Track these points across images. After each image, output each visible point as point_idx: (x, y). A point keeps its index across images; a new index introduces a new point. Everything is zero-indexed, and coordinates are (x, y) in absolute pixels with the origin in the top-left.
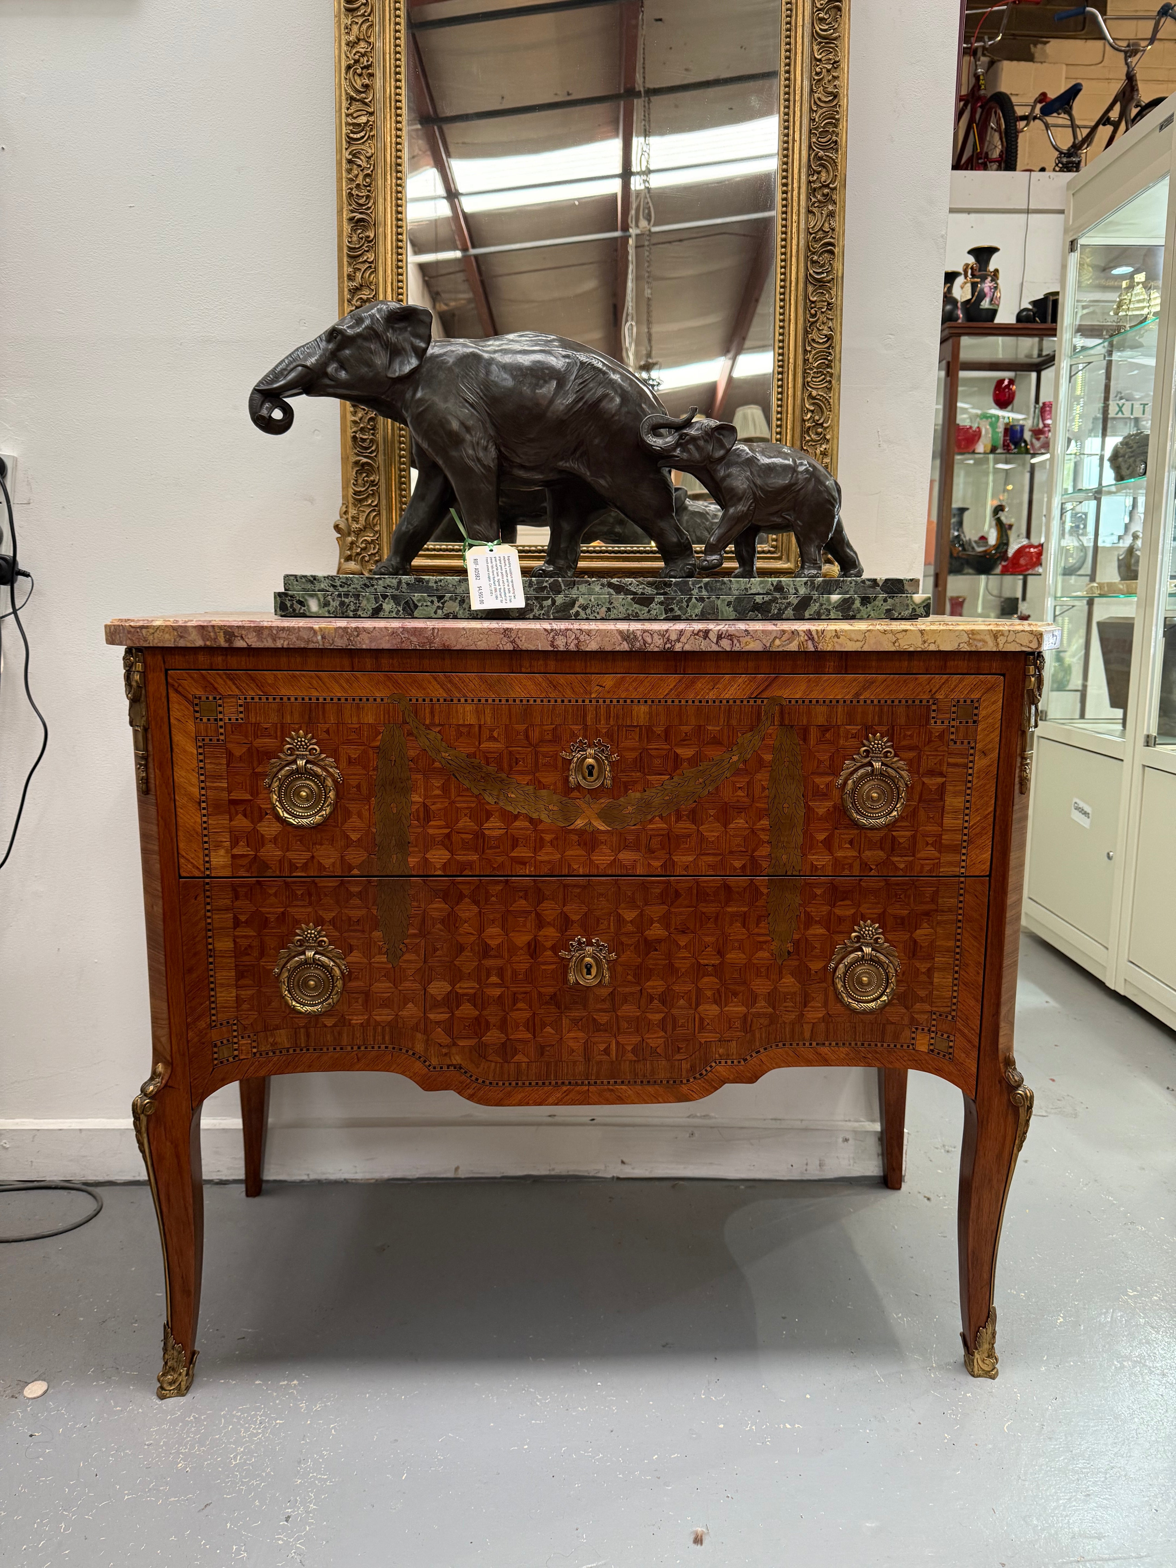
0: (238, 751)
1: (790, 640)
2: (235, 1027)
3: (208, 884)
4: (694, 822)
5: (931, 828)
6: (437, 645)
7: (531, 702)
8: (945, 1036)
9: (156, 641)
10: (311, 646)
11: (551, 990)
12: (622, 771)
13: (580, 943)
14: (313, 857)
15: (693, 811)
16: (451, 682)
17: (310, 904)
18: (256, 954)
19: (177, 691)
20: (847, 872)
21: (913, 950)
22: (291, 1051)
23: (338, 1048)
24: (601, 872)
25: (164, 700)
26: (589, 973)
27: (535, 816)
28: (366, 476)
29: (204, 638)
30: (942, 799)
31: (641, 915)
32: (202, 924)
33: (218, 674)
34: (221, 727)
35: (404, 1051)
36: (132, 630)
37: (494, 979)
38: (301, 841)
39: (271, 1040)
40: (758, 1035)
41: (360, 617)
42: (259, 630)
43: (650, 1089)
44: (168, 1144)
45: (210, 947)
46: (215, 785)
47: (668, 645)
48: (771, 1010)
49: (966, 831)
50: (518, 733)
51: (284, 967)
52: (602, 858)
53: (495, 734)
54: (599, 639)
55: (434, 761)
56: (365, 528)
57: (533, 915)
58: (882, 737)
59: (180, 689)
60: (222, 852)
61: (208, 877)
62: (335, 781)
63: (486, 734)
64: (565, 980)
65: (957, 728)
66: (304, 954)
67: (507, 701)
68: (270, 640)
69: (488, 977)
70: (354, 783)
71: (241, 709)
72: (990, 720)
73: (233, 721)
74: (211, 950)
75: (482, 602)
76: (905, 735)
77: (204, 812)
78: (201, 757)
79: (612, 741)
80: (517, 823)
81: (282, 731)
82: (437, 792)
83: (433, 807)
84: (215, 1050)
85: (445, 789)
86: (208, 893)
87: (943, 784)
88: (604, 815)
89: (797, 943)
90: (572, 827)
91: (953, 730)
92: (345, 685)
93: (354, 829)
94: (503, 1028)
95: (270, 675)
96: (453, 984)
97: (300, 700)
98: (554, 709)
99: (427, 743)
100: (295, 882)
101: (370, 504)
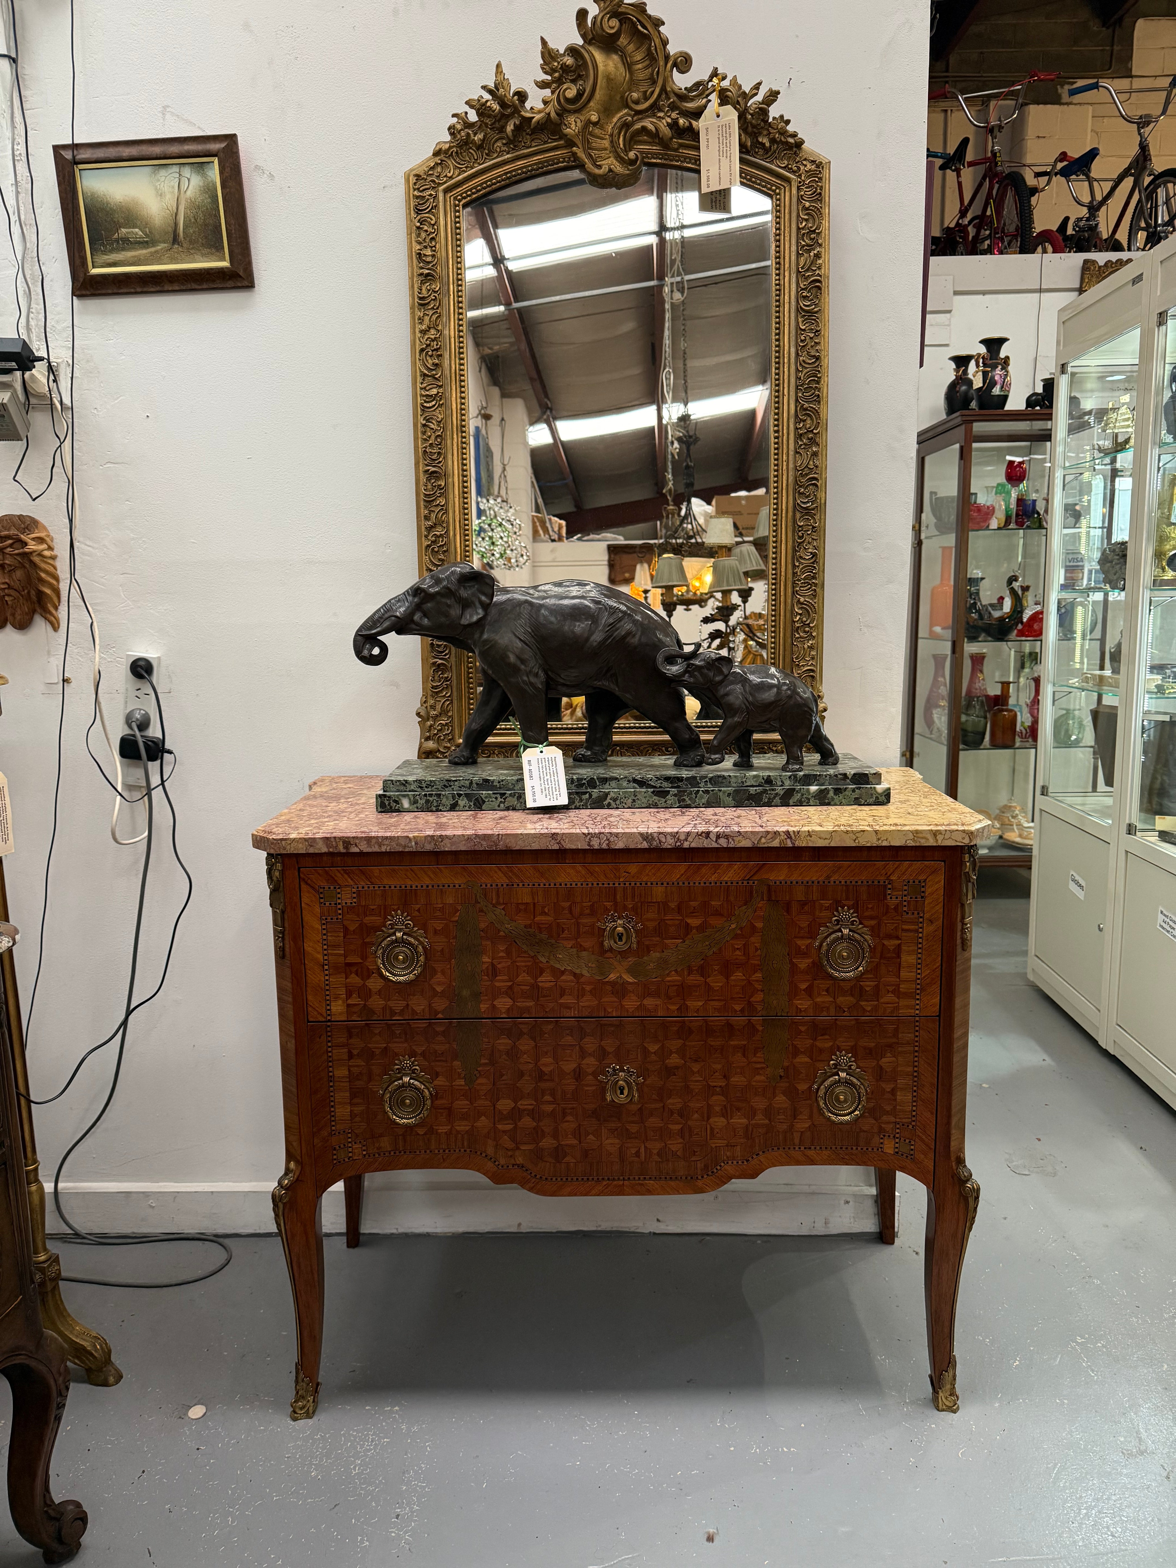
0: (352, 927)
1: (773, 838)
2: (350, 1135)
3: (329, 1026)
4: (702, 975)
5: (891, 979)
6: (501, 847)
7: (574, 886)
8: (907, 1141)
10: (407, 850)
11: (593, 1106)
12: (645, 937)
13: (614, 1069)
14: (408, 1005)
15: (701, 967)
16: (511, 871)
17: (406, 1041)
18: (365, 1078)
19: (307, 883)
20: (825, 1013)
21: (880, 1074)
22: (392, 1153)
23: (428, 1151)
24: (630, 1015)
25: (297, 890)
26: (622, 1093)
27: (578, 971)
28: (442, 674)
29: (328, 846)
30: (899, 957)
31: (662, 1047)
32: (325, 1057)
33: (337, 870)
34: (340, 909)
35: (479, 1153)
36: (275, 842)
37: (548, 1098)
38: (397, 992)
39: (377, 1145)
40: (757, 1141)
41: (441, 811)
42: (369, 839)
43: (672, 1183)
44: (299, 1224)
45: (331, 1074)
46: (335, 952)
47: (678, 844)
48: (767, 1121)
49: (918, 981)
50: (564, 909)
51: (386, 1089)
52: (631, 1003)
53: (546, 910)
54: (624, 839)
55: (499, 931)
56: (441, 714)
57: (577, 1047)
58: (849, 909)
59: (309, 882)
60: (340, 1002)
61: (329, 1021)
62: (424, 948)
63: (539, 909)
64: (604, 1099)
65: (909, 902)
66: (402, 1079)
67: (555, 885)
68: (377, 846)
69: (543, 1096)
70: (439, 949)
71: (355, 895)
72: (935, 896)
73: (349, 904)
74: (331, 1076)
75: (535, 801)
76: (867, 908)
77: (327, 972)
78: (324, 932)
79: (637, 914)
80: (563, 977)
81: (385, 913)
82: (502, 954)
83: (499, 966)
84: (335, 1152)
85: (508, 952)
86: (329, 1034)
87: (899, 946)
88: (630, 971)
89: (786, 1069)
90: (607, 980)
91: (905, 903)
92: (432, 876)
93: (439, 984)
94: (555, 1136)
95: (376, 870)
96: (515, 1102)
97: (398, 888)
98: (591, 890)
99: (494, 917)
100: (394, 1024)
101: (445, 696)
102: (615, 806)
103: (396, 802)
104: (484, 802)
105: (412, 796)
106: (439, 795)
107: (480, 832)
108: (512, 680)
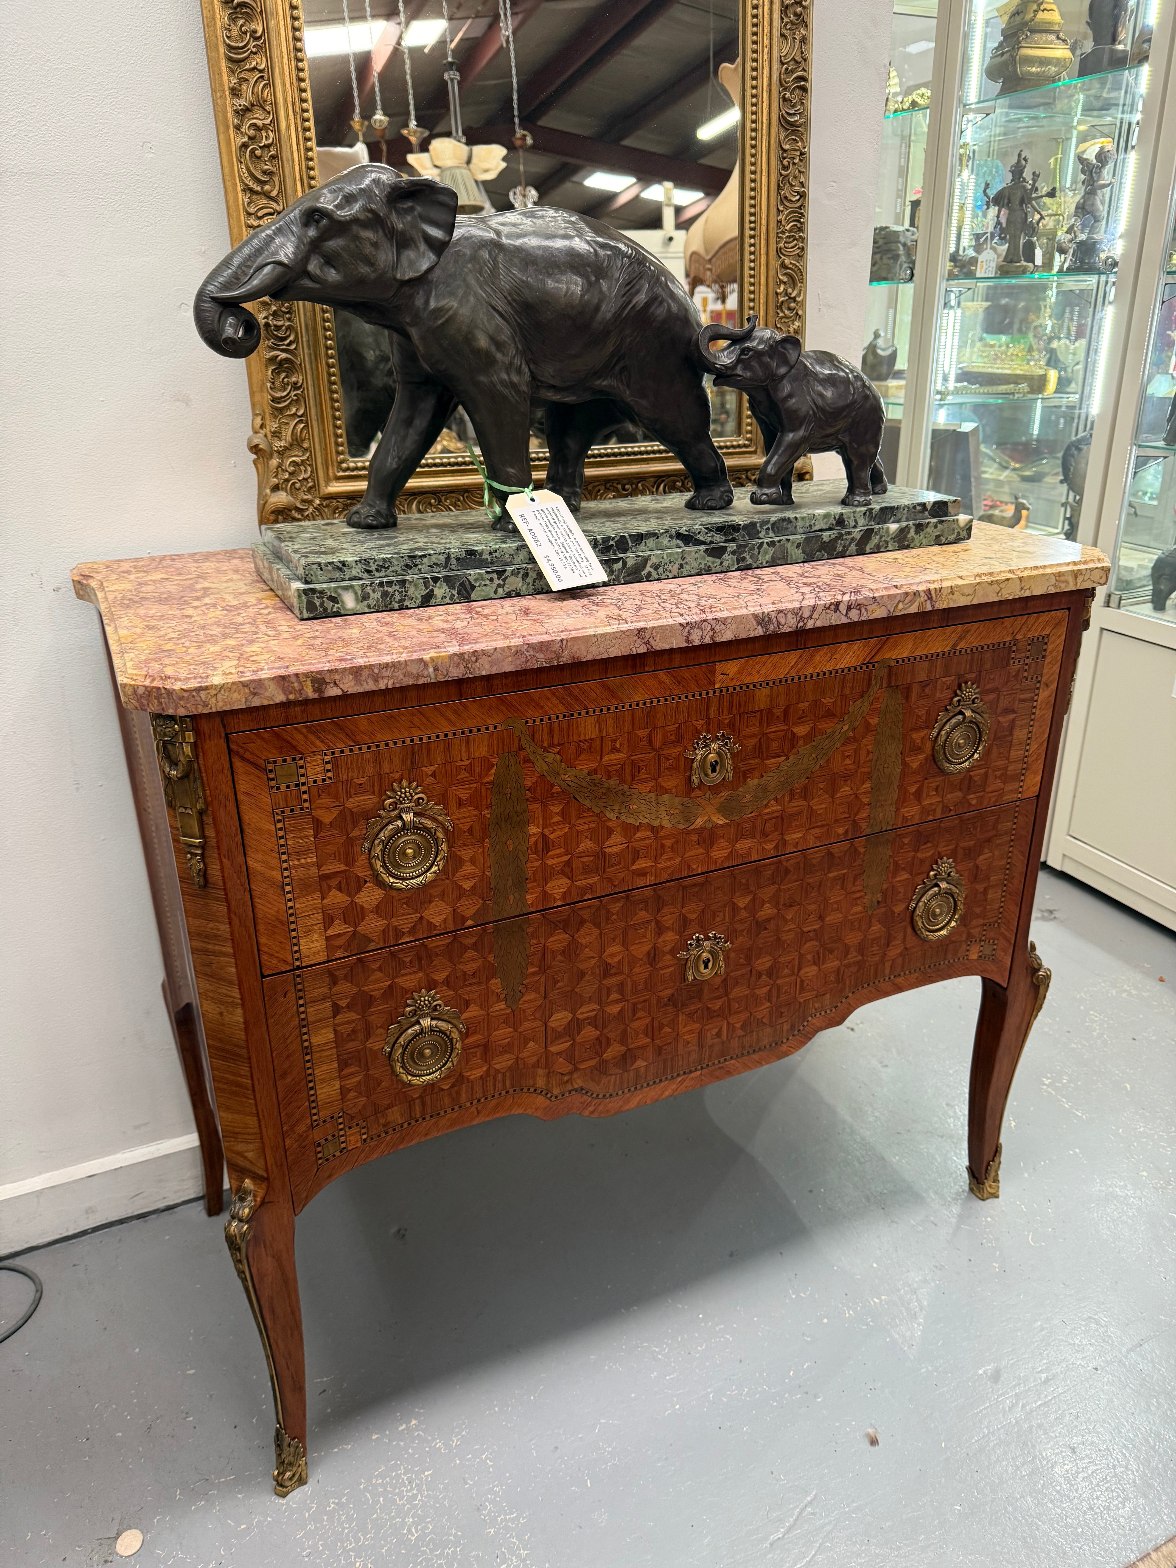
0: (327, 818)
1: (912, 602)
2: (341, 1120)
3: (299, 976)
4: (805, 799)
5: (1000, 763)
6: (565, 659)
7: (655, 703)
8: (991, 941)
9: (220, 704)
10: (421, 681)
11: (669, 992)
12: (742, 761)
13: (698, 940)
14: (421, 918)
15: (805, 788)
16: (571, 694)
17: (421, 969)
18: (360, 1036)
19: (243, 759)
20: (931, 818)
21: (976, 875)
22: (406, 1125)
23: (456, 1108)
24: (718, 866)
25: (227, 772)
26: (706, 967)
27: (656, 823)
28: (286, 377)
29: (285, 691)
30: (1011, 734)
31: (754, 899)
32: (296, 1022)
33: (296, 729)
34: (305, 792)
35: (525, 1090)
36: (186, 695)
37: (614, 996)
38: (406, 903)
39: (382, 1121)
40: (848, 982)
41: (407, 608)
42: (356, 671)
43: (756, 1057)
44: (270, 1259)
45: (306, 1044)
46: (302, 862)
47: (801, 624)
48: (860, 957)
49: (1026, 760)
50: (641, 739)
51: (395, 1042)
52: (720, 852)
53: (618, 745)
54: (734, 626)
55: (552, 786)
56: (291, 445)
57: (653, 924)
58: (972, 684)
59: (247, 755)
60: (316, 937)
61: (299, 968)
62: (446, 830)
63: (608, 745)
64: (685, 979)
65: (1030, 665)
66: (418, 1023)
67: (630, 706)
68: (371, 682)
69: (608, 995)
70: (466, 827)
71: (329, 767)
72: (1055, 654)
73: (320, 783)
74: (307, 1047)
75: (560, 579)
76: (990, 679)
77: (289, 896)
78: (281, 833)
79: (734, 731)
80: (639, 835)
81: (380, 786)
82: (557, 819)
83: (552, 836)
84: (319, 1149)
85: (564, 814)
86: (300, 987)
87: (1014, 720)
88: (723, 809)
89: (884, 893)
90: (692, 827)
91: (1026, 667)
92: (453, 718)
93: (467, 878)
94: (623, 1041)
95: (362, 722)
96: (573, 1012)
97: (400, 744)
98: (677, 707)
99: (545, 767)
100: (402, 950)
101: (295, 414)
102: (657, 577)
103: (334, 600)
104: (473, 587)
105: (357, 588)
106: (403, 583)
107: (534, 640)
108: (483, 379)
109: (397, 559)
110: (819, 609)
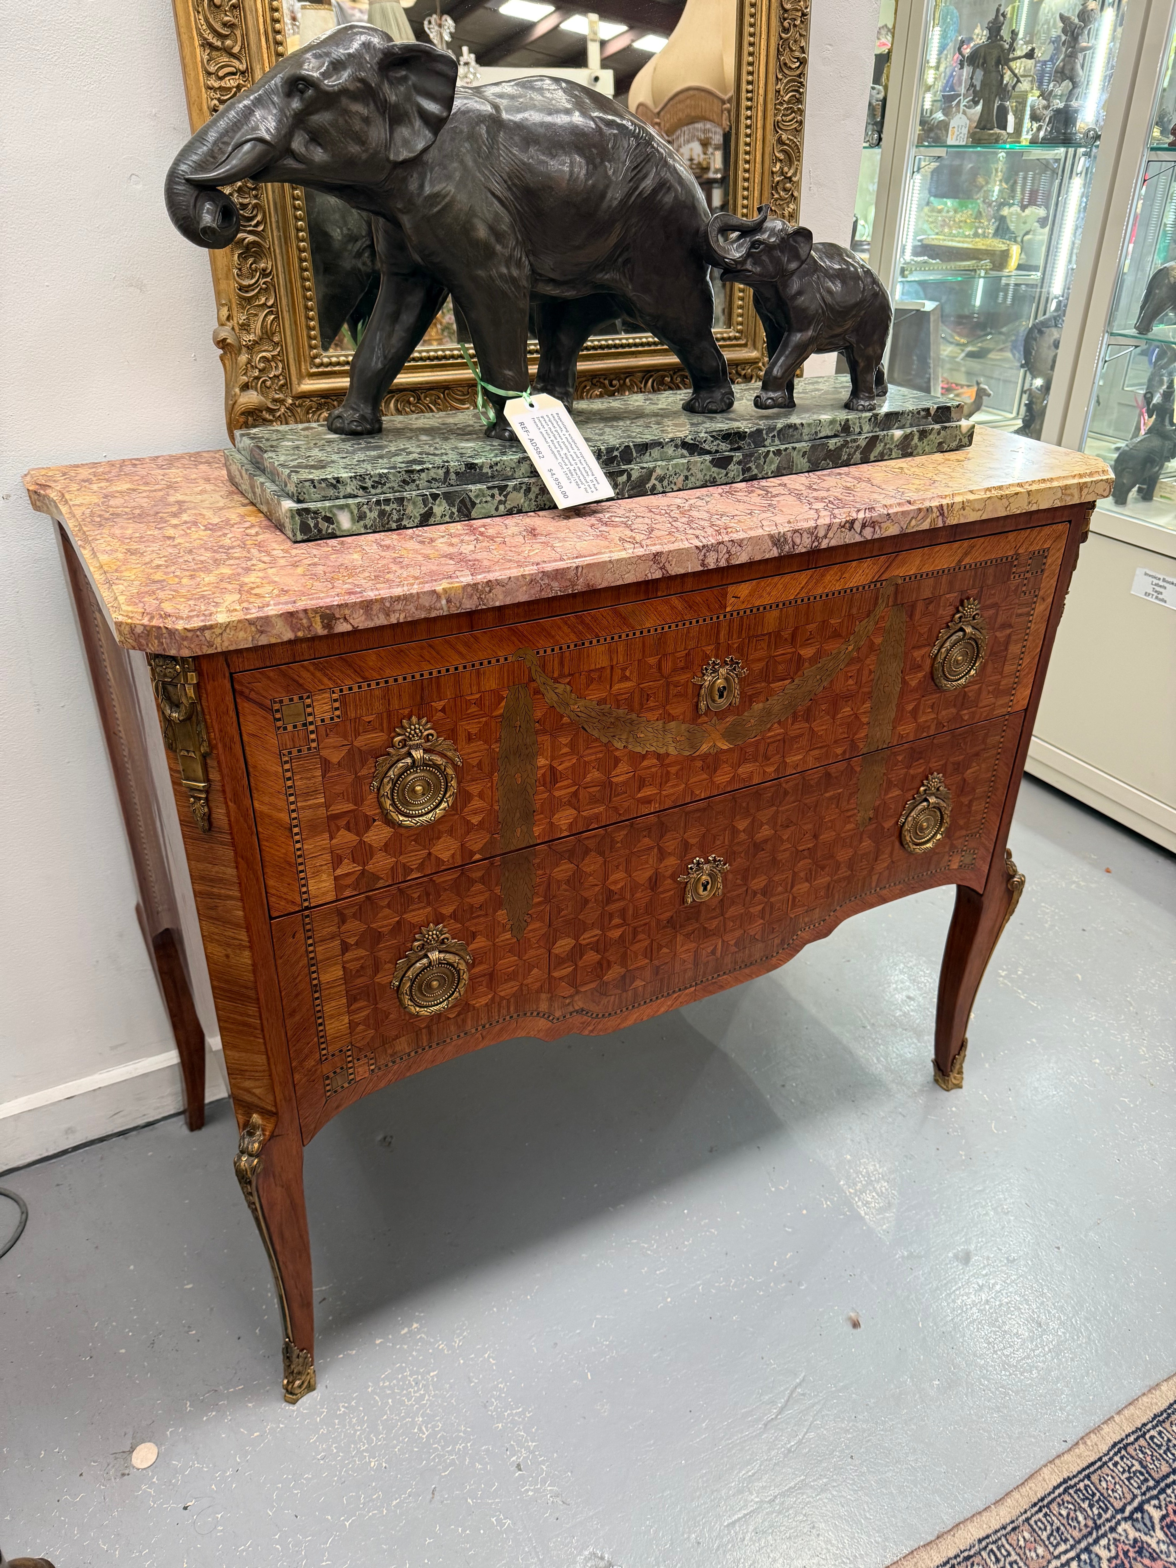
0: (335, 757)
2: (349, 1053)
3: (307, 916)
4: (807, 721)
5: (994, 678)
6: (580, 587)
7: (666, 629)
8: (972, 851)
9: (226, 644)
10: (434, 614)
11: (669, 914)
12: (749, 685)
13: (698, 863)
14: (430, 854)
15: (808, 710)
16: (582, 622)
17: (429, 904)
18: (369, 972)
19: (248, 699)
20: (925, 735)
21: (963, 789)
22: (413, 1054)
23: (462, 1035)
24: (721, 791)
25: (232, 713)
26: (705, 889)
27: (662, 751)
28: (254, 262)
29: (293, 628)
30: (1006, 649)
31: (753, 821)
32: (305, 961)
33: (302, 666)
34: (312, 732)
35: (528, 1014)
36: (190, 634)
37: (617, 921)
38: (415, 840)
39: (390, 1051)
40: (836, 897)
42: (367, 606)
43: (747, 971)
45: (315, 982)
46: (309, 803)
47: (816, 544)
48: (849, 873)
49: (1018, 674)
50: (651, 667)
51: (404, 976)
52: (723, 776)
53: (628, 673)
55: (562, 716)
56: (261, 339)
57: (656, 850)
59: (253, 695)
60: (322, 877)
61: (307, 908)
62: (455, 766)
63: (618, 672)
64: (683, 901)
65: (1029, 579)
66: (426, 956)
67: (642, 633)
68: (382, 616)
69: (610, 921)
70: (475, 762)
71: (337, 705)
72: (1053, 567)
73: (327, 721)
74: (316, 985)
75: (565, 496)
76: (990, 595)
77: (297, 838)
78: (289, 774)
80: (645, 763)
81: (389, 722)
82: (566, 750)
83: (560, 768)
84: (328, 1082)
85: (573, 745)
86: (308, 927)
87: (1009, 636)
88: (728, 735)
89: (876, 810)
90: (697, 753)
91: (1025, 582)
92: (463, 650)
93: (475, 813)
94: (623, 963)
95: (371, 658)
96: (576, 938)
97: (409, 679)
98: (688, 632)
99: (555, 698)
100: (410, 886)
101: (265, 304)
102: (661, 490)
103: (329, 520)
104: (474, 504)
105: (353, 507)
106: (401, 500)
107: (549, 567)
108: (481, 273)
109: (394, 475)
110: (835, 528)
